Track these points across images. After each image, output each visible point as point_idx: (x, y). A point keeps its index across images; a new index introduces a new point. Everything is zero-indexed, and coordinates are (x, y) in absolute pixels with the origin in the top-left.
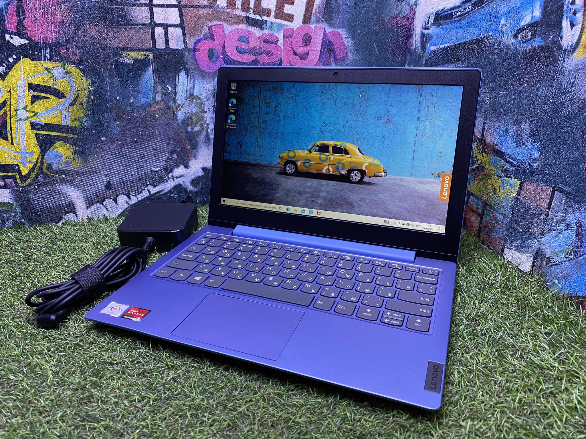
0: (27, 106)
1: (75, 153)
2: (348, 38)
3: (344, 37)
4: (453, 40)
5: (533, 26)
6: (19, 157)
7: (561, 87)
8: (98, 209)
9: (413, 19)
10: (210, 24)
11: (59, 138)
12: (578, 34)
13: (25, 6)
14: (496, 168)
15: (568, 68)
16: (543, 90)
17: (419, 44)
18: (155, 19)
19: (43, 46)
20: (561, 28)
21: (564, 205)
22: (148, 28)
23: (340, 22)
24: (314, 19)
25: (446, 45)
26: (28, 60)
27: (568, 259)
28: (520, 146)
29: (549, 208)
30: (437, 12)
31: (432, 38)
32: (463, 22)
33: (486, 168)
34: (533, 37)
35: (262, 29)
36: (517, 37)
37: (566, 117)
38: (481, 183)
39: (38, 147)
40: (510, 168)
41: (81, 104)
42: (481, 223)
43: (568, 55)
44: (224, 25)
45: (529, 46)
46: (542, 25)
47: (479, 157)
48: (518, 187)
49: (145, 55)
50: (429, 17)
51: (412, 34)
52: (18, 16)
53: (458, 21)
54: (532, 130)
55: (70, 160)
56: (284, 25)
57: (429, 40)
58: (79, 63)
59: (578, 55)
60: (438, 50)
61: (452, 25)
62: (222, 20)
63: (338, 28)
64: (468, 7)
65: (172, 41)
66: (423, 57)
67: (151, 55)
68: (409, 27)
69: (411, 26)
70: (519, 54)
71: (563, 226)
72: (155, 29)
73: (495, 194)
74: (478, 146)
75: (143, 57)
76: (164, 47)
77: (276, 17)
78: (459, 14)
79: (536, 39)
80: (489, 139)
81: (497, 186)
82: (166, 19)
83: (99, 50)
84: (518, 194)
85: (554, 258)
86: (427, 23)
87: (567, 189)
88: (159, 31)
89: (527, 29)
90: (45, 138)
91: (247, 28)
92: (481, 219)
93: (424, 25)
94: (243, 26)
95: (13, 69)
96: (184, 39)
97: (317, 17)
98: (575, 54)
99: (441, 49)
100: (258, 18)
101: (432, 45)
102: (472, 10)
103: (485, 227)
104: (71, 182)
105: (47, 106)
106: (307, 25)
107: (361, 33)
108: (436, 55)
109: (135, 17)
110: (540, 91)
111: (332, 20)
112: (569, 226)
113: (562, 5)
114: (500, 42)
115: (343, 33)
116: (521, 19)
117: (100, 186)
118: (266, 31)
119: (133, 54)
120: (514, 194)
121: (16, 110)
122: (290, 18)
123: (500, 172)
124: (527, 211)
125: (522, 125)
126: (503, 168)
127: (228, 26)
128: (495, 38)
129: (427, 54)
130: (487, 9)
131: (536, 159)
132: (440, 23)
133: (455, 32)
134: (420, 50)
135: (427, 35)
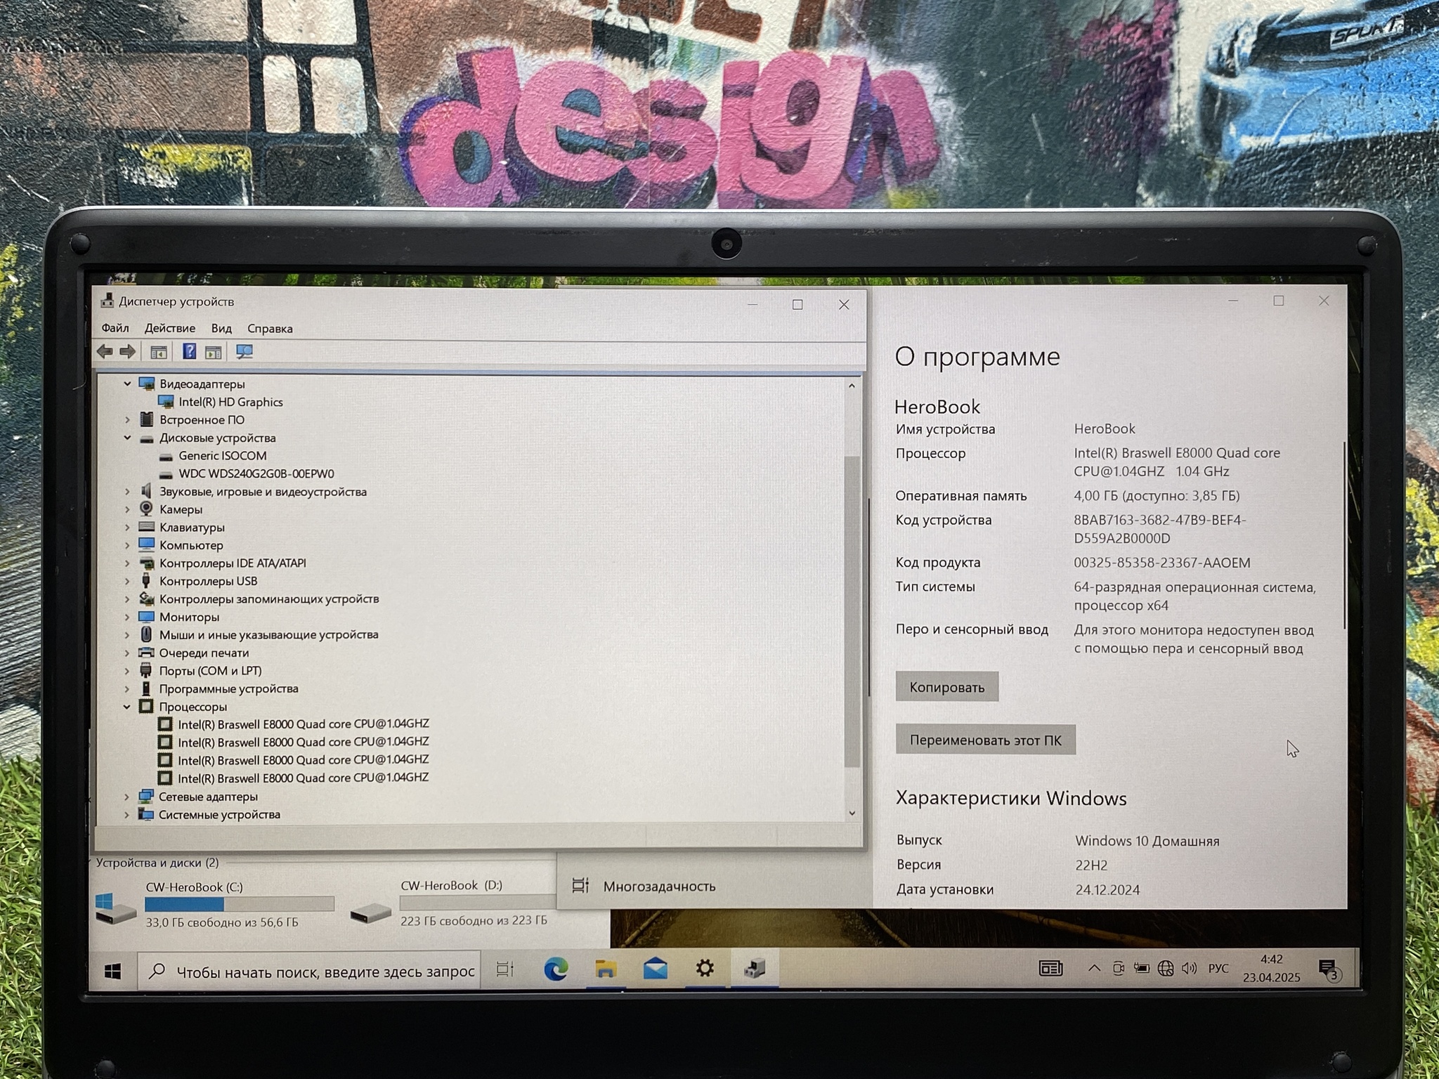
2: (944, 96)
3: (929, 92)
4: (1330, 126)
9: (1170, 33)
10: (464, 46)
17: (1193, 122)
18: (265, 29)
22: (240, 59)
23: (918, 39)
24: (829, 32)
25: (1304, 139)
30: (1269, 22)
31: (1248, 105)
32: (1371, 68)
35: (646, 62)
44: (516, 50)
49: (224, 156)
50: (1236, 36)
51: (1167, 84)
53: (1352, 63)
56: (727, 51)
57: (1235, 112)
60: (1271, 151)
61: (1326, 74)
62: (510, 34)
63: (913, 60)
65: (326, 107)
66: (1209, 167)
67: (245, 157)
68: (1154, 57)
69: (1164, 54)
72: (265, 62)
74: (1431, 494)
75: (214, 163)
76: (294, 127)
77: (700, 21)
82: (305, 28)
83: (54, 139)
86: (1225, 52)
88: (278, 71)
91: (595, 63)
93: (1213, 57)
94: (582, 56)
96: (368, 98)
97: (841, 22)
99: (1284, 149)
100: (638, 25)
101: (1246, 130)
102: (1406, 33)
106: (806, 50)
107: (988, 79)
108: (1266, 167)
109: (195, 20)
111: (891, 33)
115: (927, 77)
118: (662, 74)
119: (179, 155)
122: (747, 26)
127: (529, 53)
129: (1226, 158)
132: (1278, 60)
133: (1338, 101)
134: (1198, 142)
135: (1225, 94)
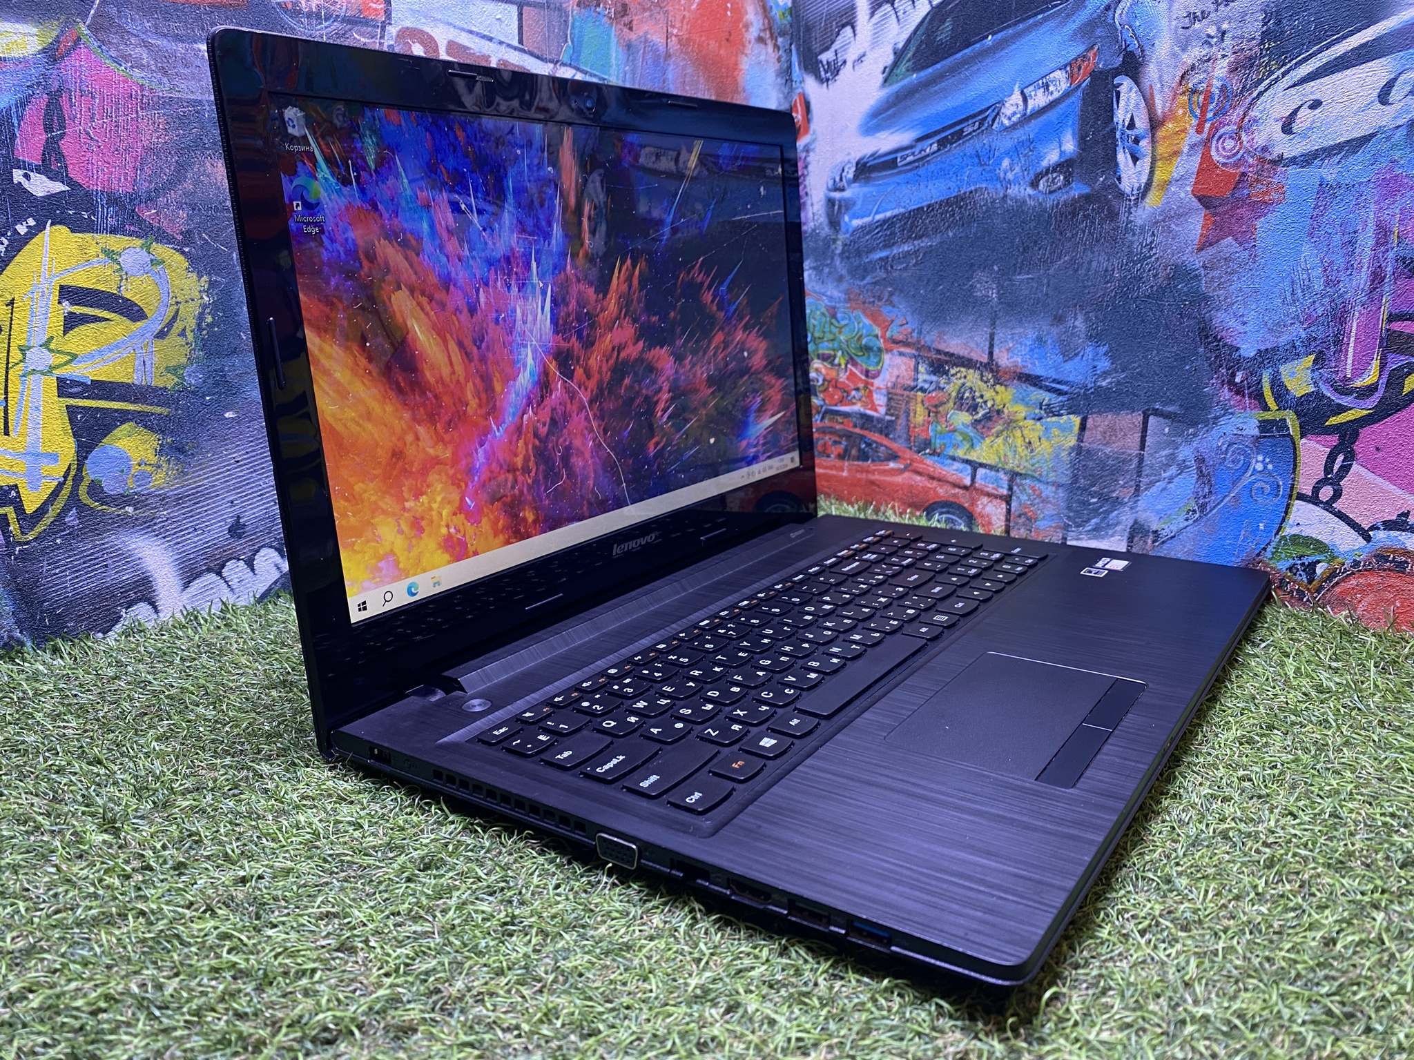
0: (52, 338)
1: (160, 452)
4: (902, 204)
5: (1065, 166)
6: (21, 466)
7: (1132, 252)
8: (207, 588)
11: (125, 416)
12: (1147, 171)
13: (66, 107)
14: (1027, 404)
15: (1139, 222)
16: (1100, 261)
17: (823, 219)
19: (101, 201)
20: (1117, 165)
21: (1169, 435)
25: (888, 214)
26: (64, 230)
27: (1190, 522)
28: (1071, 359)
29: (1142, 447)
30: (862, 159)
31: (854, 204)
32: (922, 171)
33: (1006, 410)
34: (1067, 182)
36: (1037, 186)
37: (1148, 297)
38: (1000, 440)
39: (72, 440)
40: (1056, 400)
41: (183, 334)
42: (1009, 511)
43: (1136, 205)
45: (1063, 197)
46: (1082, 162)
47: (988, 394)
48: (1076, 429)
50: (843, 170)
51: (804, 203)
52: (48, 128)
53: (911, 170)
54: (1090, 328)
55: (149, 469)
57: (847, 209)
58: (183, 242)
59: (1153, 200)
60: (870, 224)
61: (897, 179)
64: (931, 147)
66: (835, 241)
69: (801, 188)
70: (1045, 211)
71: (1173, 470)
73: (1032, 451)
74: (982, 376)
78: (910, 158)
79: (1073, 185)
80: (1004, 359)
81: (1033, 436)
84: (1080, 439)
85: (1165, 526)
86: (838, 179)
87: (1170, 409)
89: (1054, 171)
90: (92, 416)
92: (1008, 503)
93: (831, 183)
95: (25, 249)
98: (1147, 200)
99: (878, 221)
101: (855, 217)
102: (939, 150)
103: (1020, 516)
104: (146, 525)
105: (102, 338)
108: (868, 233)
110: (1094, 264)
112: (1183, 467)
113: (1113, 131)
114: (1005, 196)
116: (1040, 158)
117: (217, 531)
120: (1072, 441)
121: (23, 350)
123: (1037, 411)
124: (1102, 465)
125: (1070, 324)
126: (1041, 404)
128: (993, 191)
129: (845, 234)
130: (969, 147)
131: (1104, 373)
132: (869, 177)
133: (905, 190)
134: (827, 229)
135: (840, 201)
